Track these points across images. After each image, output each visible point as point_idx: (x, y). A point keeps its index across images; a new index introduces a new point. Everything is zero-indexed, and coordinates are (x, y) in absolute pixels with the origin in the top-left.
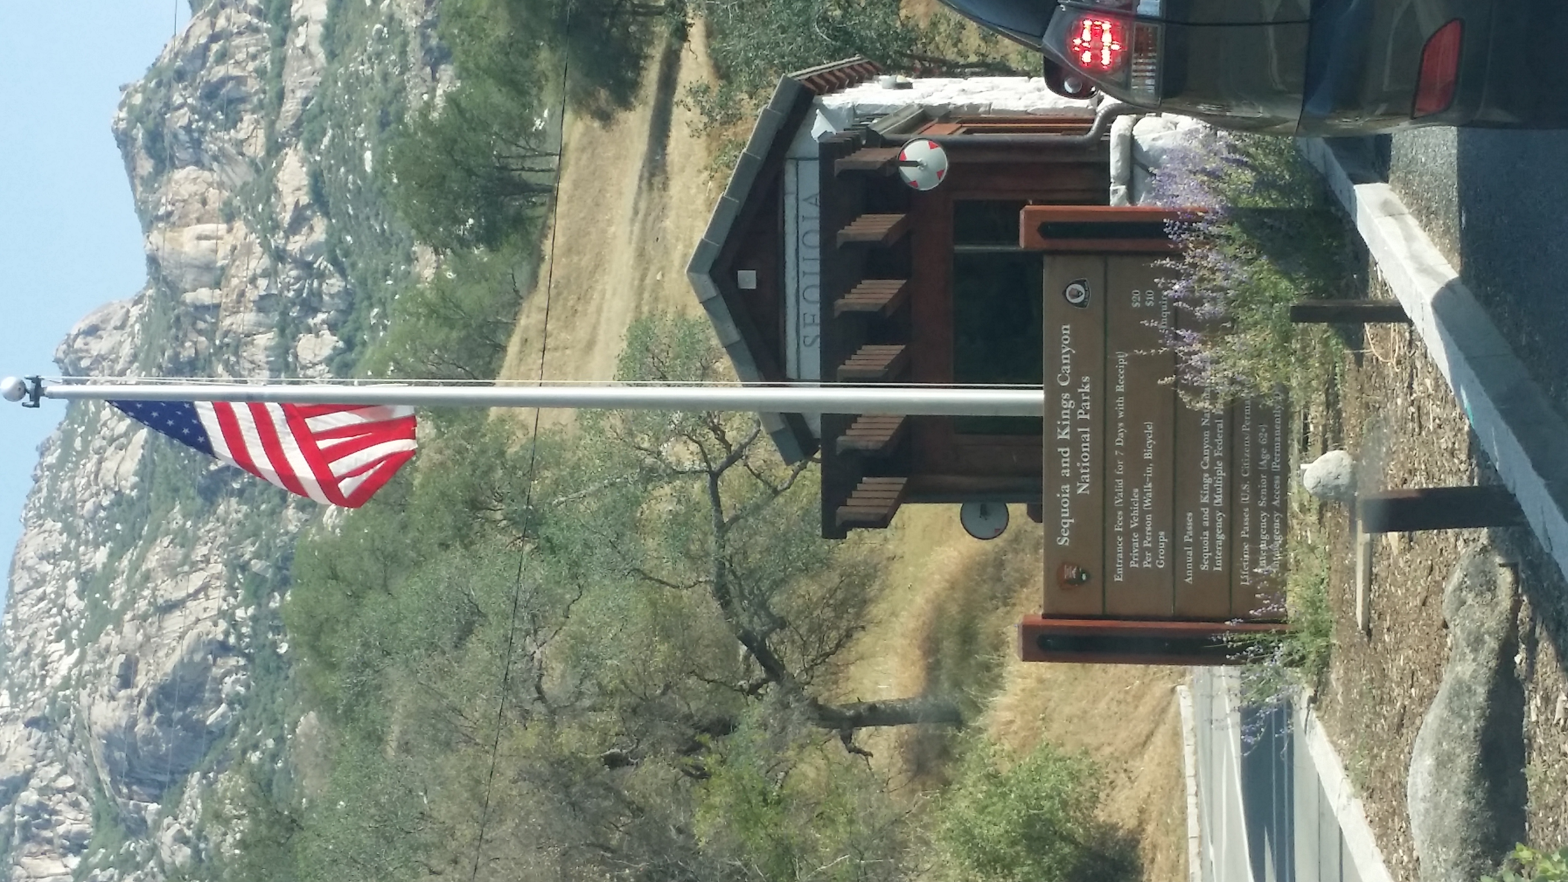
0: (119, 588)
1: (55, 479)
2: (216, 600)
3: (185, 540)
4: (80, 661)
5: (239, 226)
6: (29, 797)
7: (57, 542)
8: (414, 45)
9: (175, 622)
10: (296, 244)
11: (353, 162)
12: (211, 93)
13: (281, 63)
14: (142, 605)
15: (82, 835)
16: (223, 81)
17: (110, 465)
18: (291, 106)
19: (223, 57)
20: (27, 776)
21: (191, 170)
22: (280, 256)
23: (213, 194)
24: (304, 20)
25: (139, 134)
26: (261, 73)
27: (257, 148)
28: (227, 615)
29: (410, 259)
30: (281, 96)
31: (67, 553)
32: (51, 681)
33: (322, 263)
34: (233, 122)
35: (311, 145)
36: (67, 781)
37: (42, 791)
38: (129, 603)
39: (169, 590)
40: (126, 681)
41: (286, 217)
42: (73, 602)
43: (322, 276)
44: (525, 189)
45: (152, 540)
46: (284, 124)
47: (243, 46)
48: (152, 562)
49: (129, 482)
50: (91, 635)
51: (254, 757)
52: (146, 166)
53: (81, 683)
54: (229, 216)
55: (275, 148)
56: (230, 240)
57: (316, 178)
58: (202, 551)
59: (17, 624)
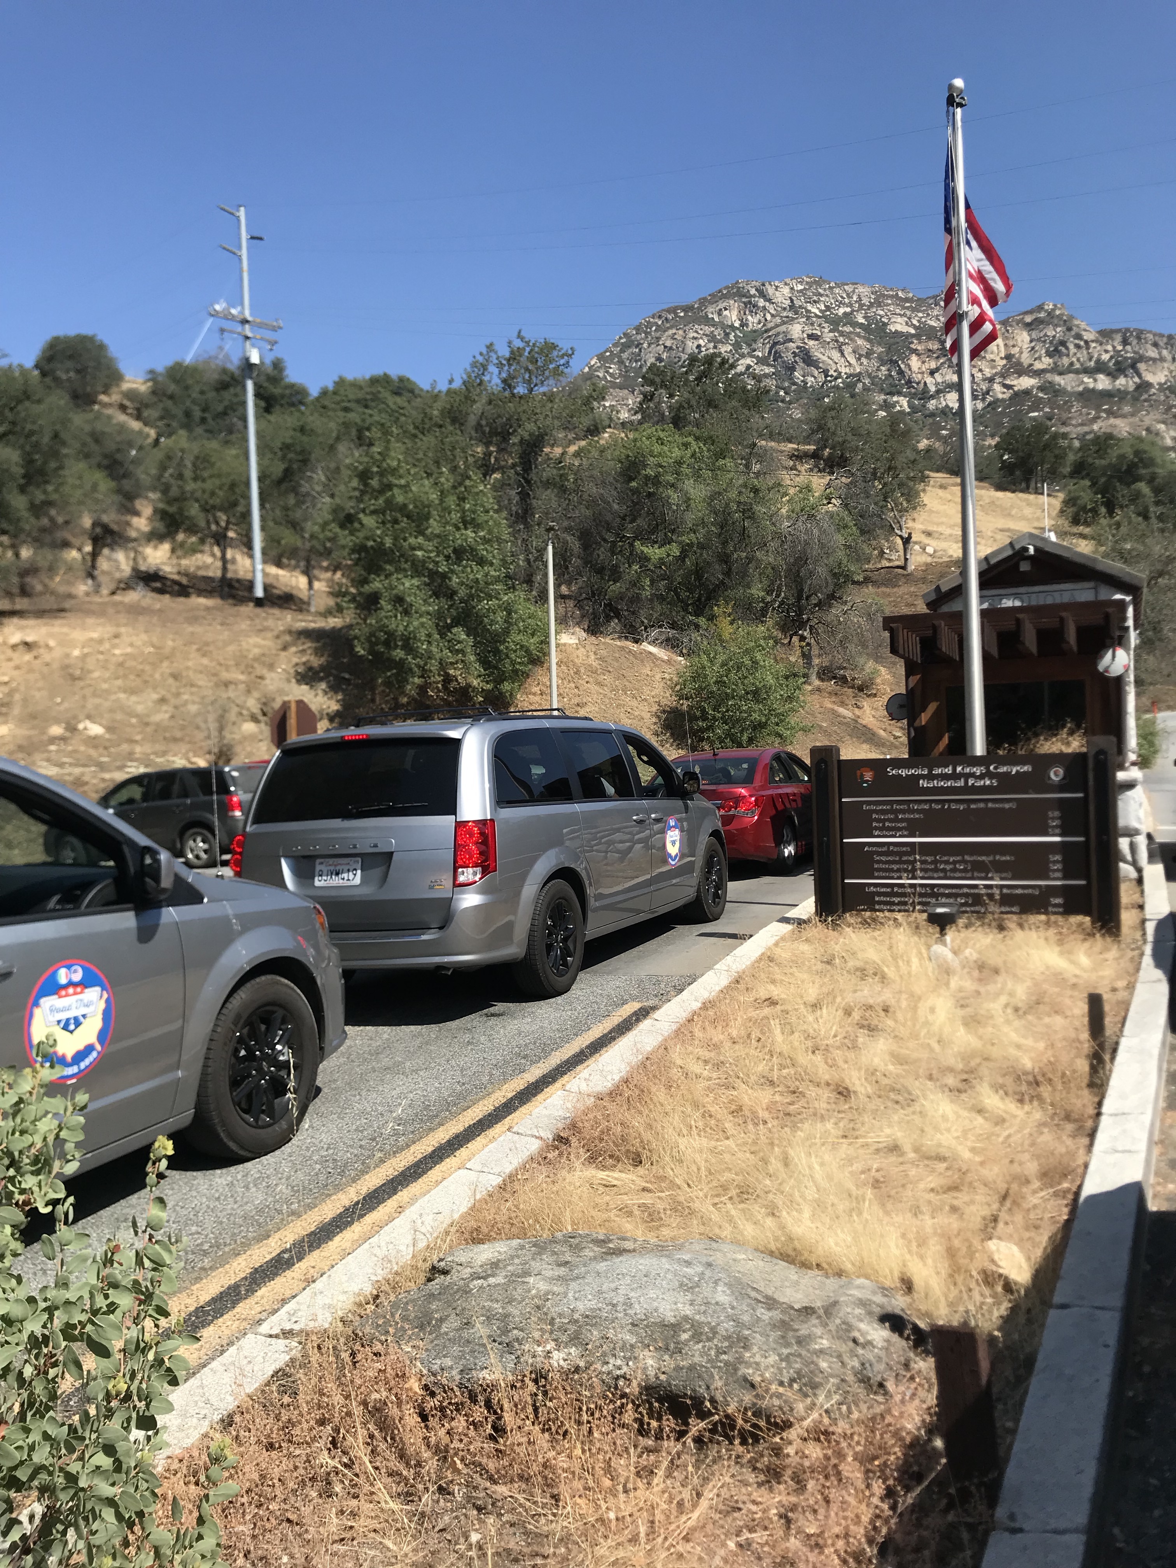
0: (848, 329)
1: (892, 297)
2: (844, 370)
3: (868, 356)
4: (816, 316)
5: (1004, 362)
6: (761, 303)
7: (865, 301)
8: (1086, 429)
9: (836, 355)
10: (997, 388)
11: (1035, 408)
12: (1063, 343)
13: (1077, 372)
14: (841, 339)
15: (747, 325)
16: (1067, 348)
17: (899, 320)
18: (1058, 379)
19: (1078, 347)
20: (769, 301)
21: (1028, 339)
22: (991, 380)
23: (1017, 349)
24: (1095, 380)
25: (1042, 315)
26: (1072, 364)
27: (1038, 366)
28: (839, 376)
29: (993, 436)
30: (1061, 374)
31: (861, 306)
32: (809, 307)
33: (989, 399)
34: (1049, 354)
35: (1041, 388)
36: (768, 317)
37: (764, 308)
38: (842, 334)
39: (848, 350)
40: (811, 337)
41: (1008, 382)
42: (841, 311)
43: (983, 399)
44: (1028, 481)
45: (868, 340)
46: (1049, 377)
47: (1083, 355)
48: (860, 342)
49: (892, 328)
50: (827, 319)
51: (782, 393)
52: (1028, 319)
53: (808, 318)
54: (1008, 357)
55: (1038, 373)
56: (997, 359)
57: (1027, 392)
58: (864, 360)
59: (831, 288)
